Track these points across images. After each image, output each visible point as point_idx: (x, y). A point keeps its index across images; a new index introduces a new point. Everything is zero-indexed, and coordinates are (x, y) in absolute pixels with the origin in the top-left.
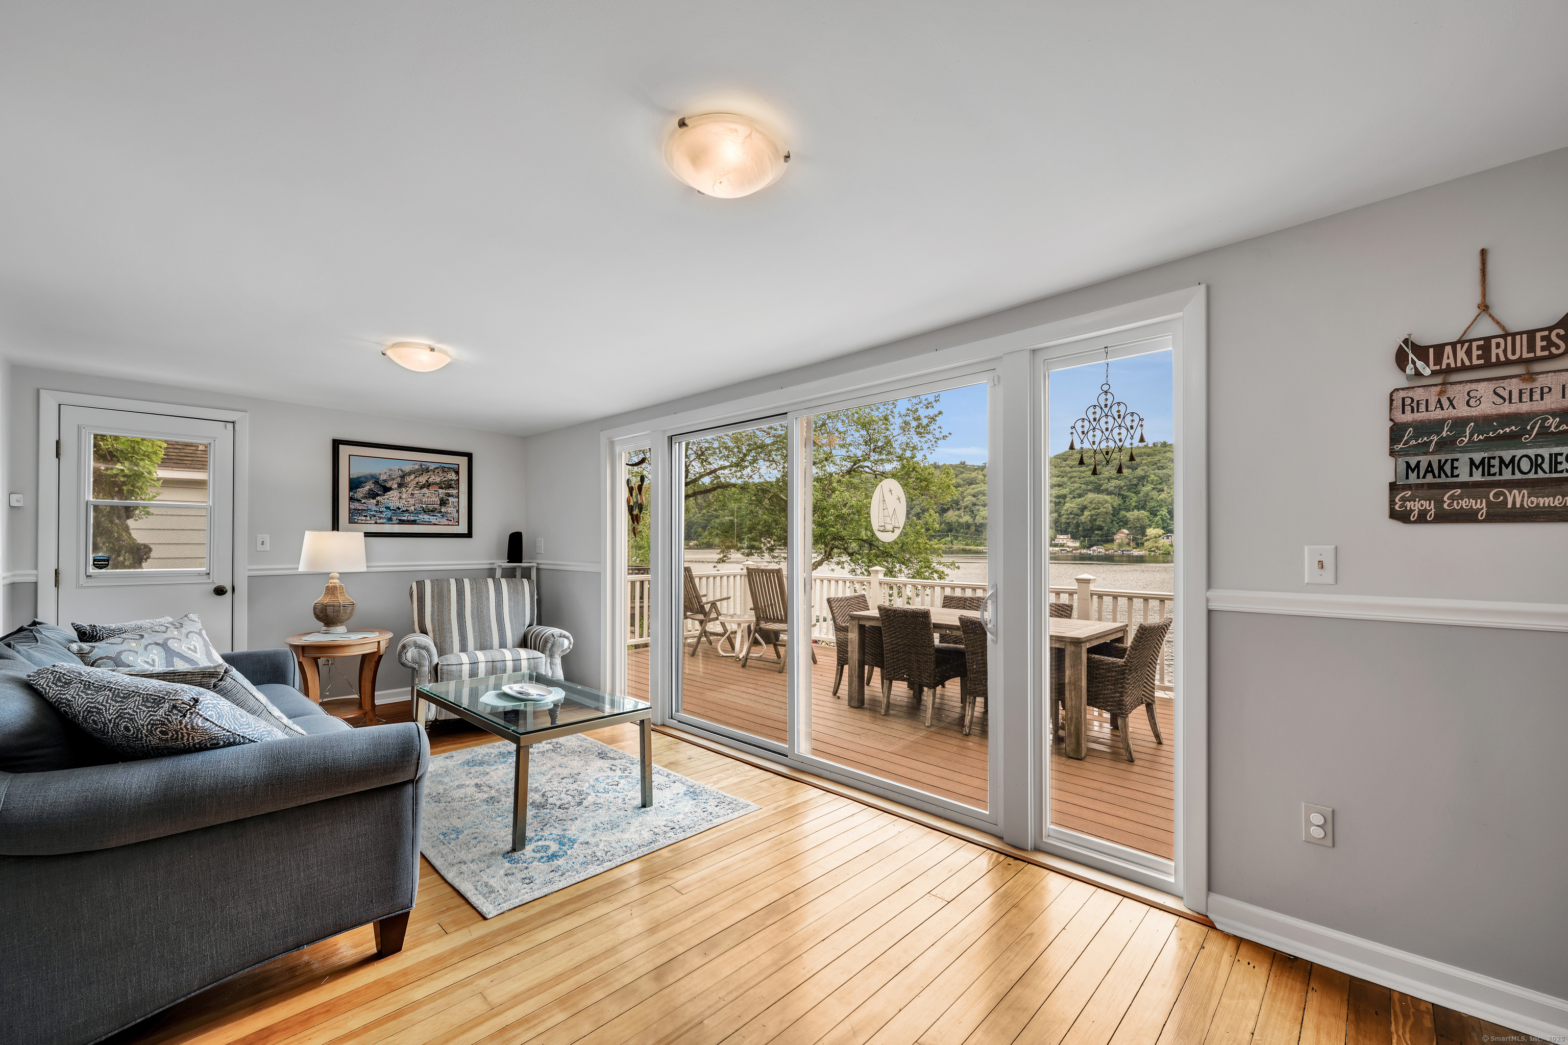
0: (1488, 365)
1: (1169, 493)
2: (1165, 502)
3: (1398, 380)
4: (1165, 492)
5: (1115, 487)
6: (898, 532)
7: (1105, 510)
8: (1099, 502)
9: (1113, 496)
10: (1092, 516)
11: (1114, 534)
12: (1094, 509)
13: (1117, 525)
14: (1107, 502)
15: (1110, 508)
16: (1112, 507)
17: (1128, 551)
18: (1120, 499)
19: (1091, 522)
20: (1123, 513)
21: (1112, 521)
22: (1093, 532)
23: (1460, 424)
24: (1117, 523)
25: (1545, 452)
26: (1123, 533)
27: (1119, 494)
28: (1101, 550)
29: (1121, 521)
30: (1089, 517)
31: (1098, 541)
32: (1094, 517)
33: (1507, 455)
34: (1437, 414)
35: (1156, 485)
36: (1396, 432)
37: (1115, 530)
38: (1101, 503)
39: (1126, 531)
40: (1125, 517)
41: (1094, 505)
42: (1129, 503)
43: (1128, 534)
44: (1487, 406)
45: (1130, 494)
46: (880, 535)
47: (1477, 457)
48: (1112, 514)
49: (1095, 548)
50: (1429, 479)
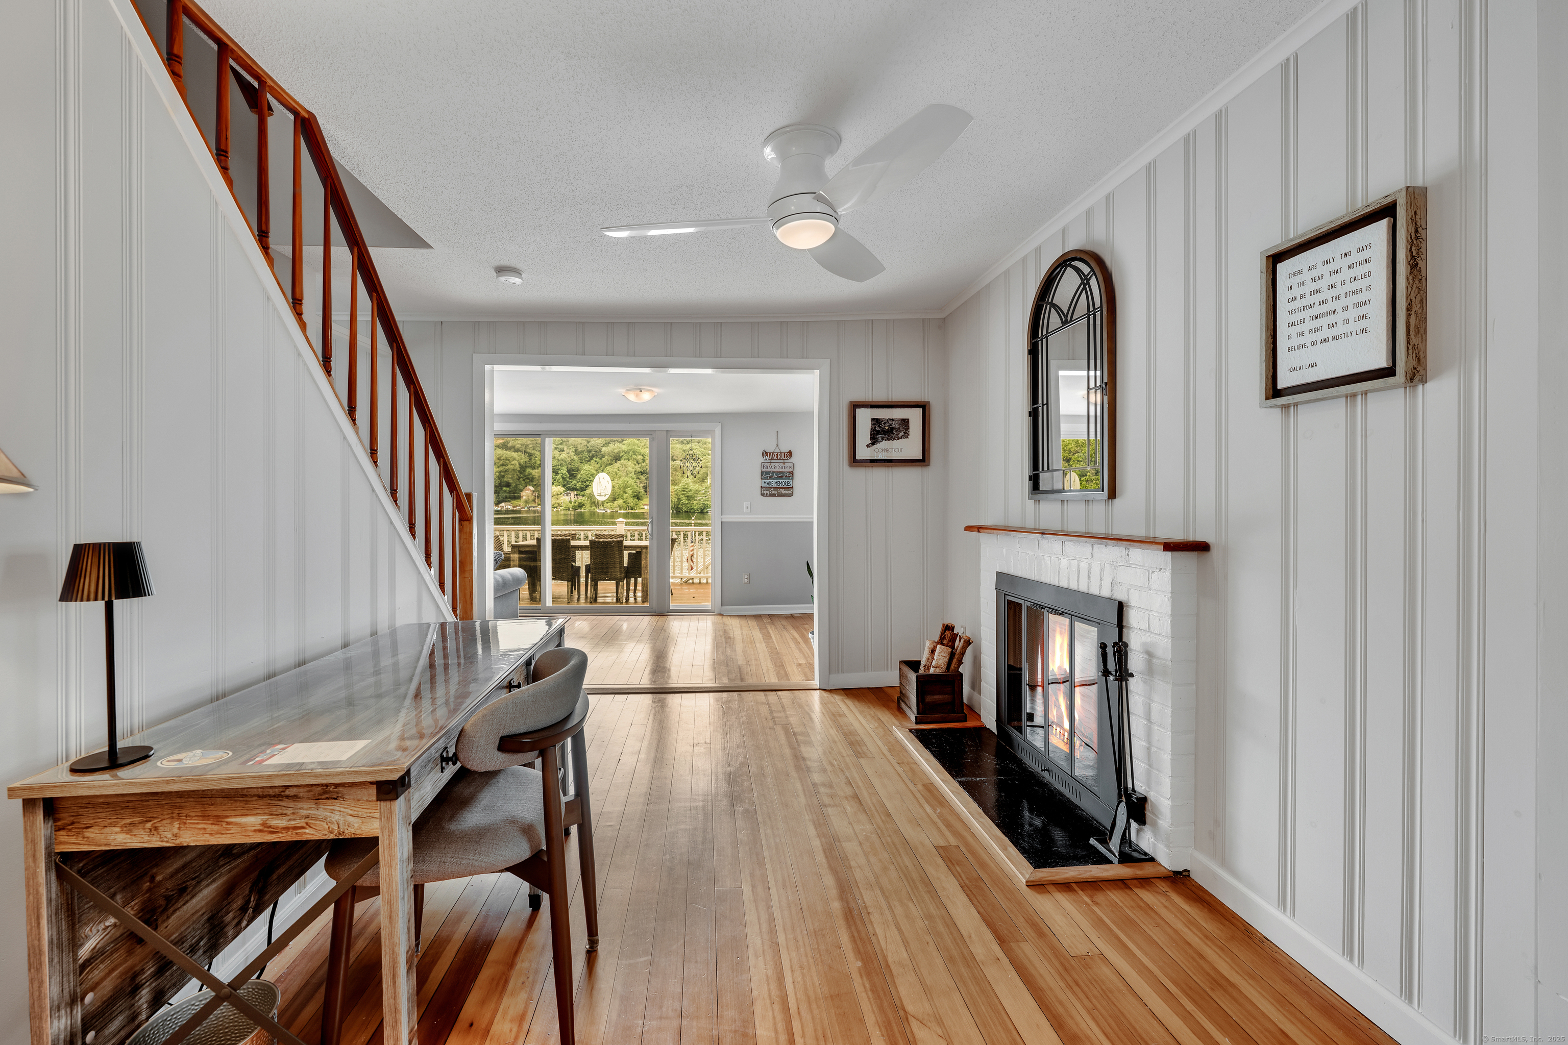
0: (778, 459)
1: (568, 453)
2: (565, 462)
3: (762, 460)
4: (565, 452)
5: (521, 445)
6: (607, 496)
7: (512, 466)
8: (507, 459)
9: (520, 453)
10: (500, 472)
11: (521, 491)
12: (503, 465)
13: (523, 482)
14: (514, 459)
15: (518, 465)
16: (520, 464)
17: (534, 507)
18: (526, 456)
19: (499, 478)
20: (529, 470)
21: (519, 478)
22: (501, 489)
23: (773, 472)
24: (524, 480)
25: (786, 481)
26: (529, 490)
27: (525, 452)
28: (509, 507)
29: (527, 478)
30: (497, 474)
31: (506, 497)
32: (502, 474)
33: (781, 481)
34: (769, 470)
35: (558, 445)
36: (762, 473)
37: (521, 487)
38: (508, 460)
39: (531, 488)
40: (531, 474)
41: (502, 462)
42: (534, 461)
43: (533, 491)
44: (778, 469)
45: (535, 452)
46: (598, 497)
47: (776, 481)
48: (519, 471)
49: (503, 504)
50: (768, 486)
